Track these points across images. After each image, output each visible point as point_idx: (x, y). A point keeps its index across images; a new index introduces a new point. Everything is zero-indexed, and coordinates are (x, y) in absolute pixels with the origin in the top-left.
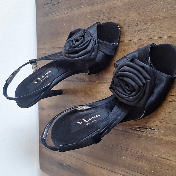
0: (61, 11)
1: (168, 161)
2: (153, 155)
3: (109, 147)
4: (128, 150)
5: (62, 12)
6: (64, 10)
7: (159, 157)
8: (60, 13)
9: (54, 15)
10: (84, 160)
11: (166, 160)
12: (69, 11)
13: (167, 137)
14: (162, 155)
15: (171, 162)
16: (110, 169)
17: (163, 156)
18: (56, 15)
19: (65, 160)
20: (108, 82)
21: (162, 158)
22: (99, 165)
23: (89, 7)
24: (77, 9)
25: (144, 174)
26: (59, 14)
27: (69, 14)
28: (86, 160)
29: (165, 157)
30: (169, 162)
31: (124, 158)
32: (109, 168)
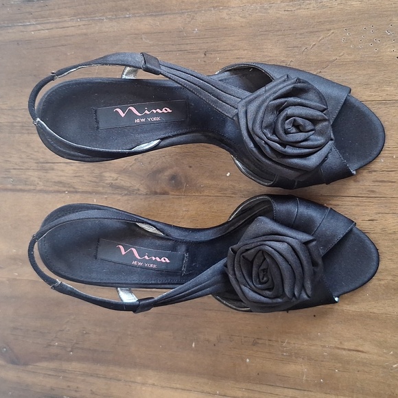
0: (58, 20)
1: (360, 353)
2: (324, 347)
3: (208, 341)
4: (260, 341)
5: (59, 22)
6: (67, 19)
7: (338, 348)
8: (54, 25)
9: (32, 28)
10: (132, 380)
11: (355, 352)
12: (84, 23)
13: (356, 306)
14: (346, 343)
15: (367, 356)
16: (209, 390)
17: (347, 345)
18: (39, 27)
19: (69, 386)
20: (205, 194)
21: (344, 349)
22: (178, 386)
23: (150, 20)
24: (111, 20)
25: (299, 388)
26: (48, 26)
27: (85, 31)
28: (139, 378)
29: (353, 348)
30: (362, 355)
31: (248, 360)
32: (207, 389)
